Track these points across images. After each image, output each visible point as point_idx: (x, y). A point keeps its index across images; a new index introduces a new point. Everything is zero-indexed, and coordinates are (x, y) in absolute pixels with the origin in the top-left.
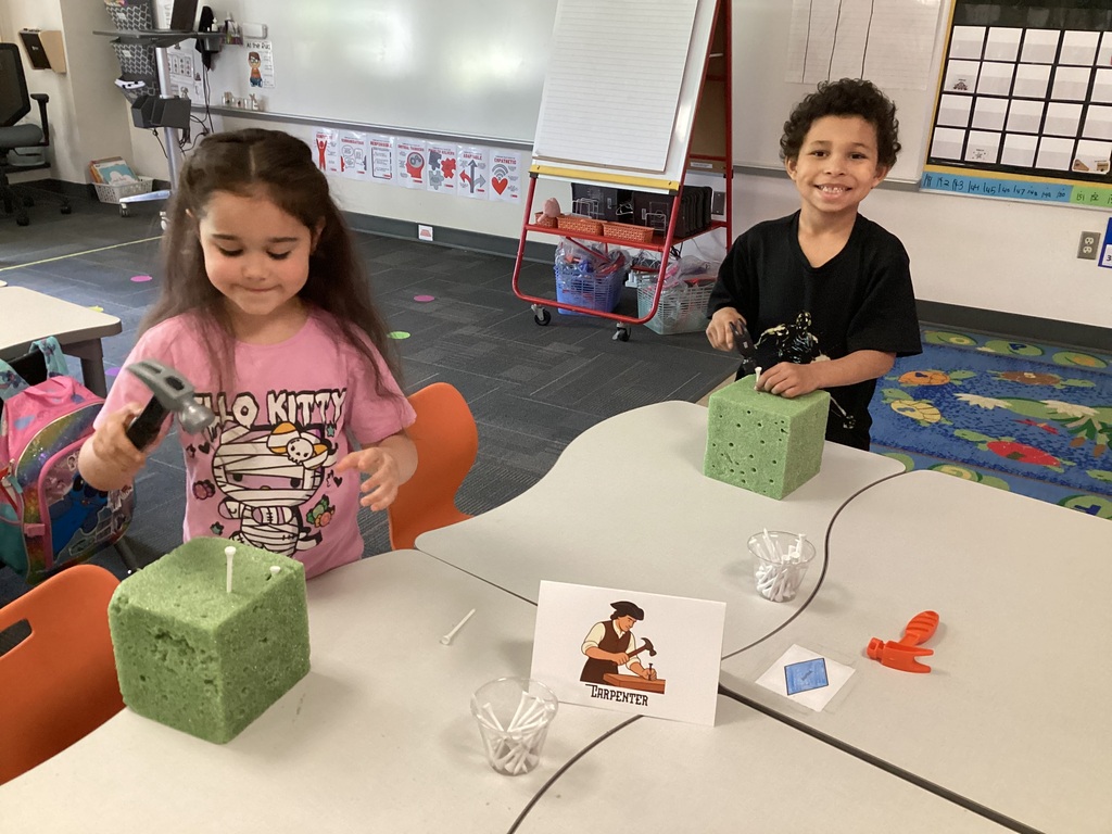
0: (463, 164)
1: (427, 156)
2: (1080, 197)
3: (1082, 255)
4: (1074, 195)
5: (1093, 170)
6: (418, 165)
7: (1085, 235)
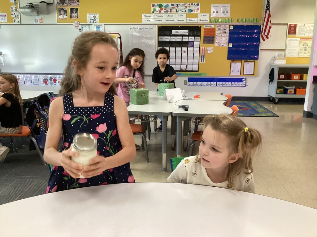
0: (59, 79)
1: (49, 79)
2: (183, 75)
3: (185, 85)
4: (182, 74)
5: (184, 70)
6: (46, 81)
7: (185, 81)
